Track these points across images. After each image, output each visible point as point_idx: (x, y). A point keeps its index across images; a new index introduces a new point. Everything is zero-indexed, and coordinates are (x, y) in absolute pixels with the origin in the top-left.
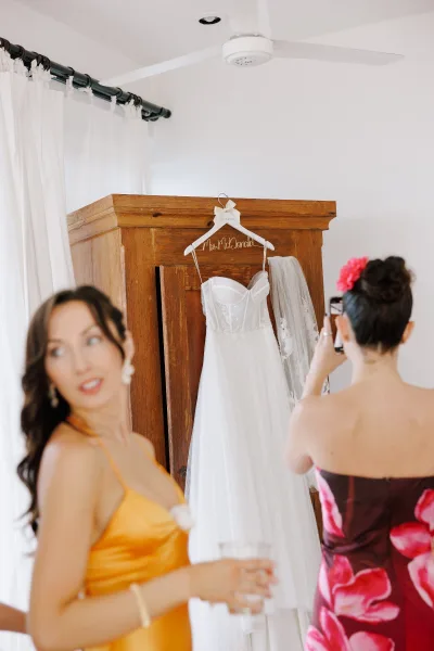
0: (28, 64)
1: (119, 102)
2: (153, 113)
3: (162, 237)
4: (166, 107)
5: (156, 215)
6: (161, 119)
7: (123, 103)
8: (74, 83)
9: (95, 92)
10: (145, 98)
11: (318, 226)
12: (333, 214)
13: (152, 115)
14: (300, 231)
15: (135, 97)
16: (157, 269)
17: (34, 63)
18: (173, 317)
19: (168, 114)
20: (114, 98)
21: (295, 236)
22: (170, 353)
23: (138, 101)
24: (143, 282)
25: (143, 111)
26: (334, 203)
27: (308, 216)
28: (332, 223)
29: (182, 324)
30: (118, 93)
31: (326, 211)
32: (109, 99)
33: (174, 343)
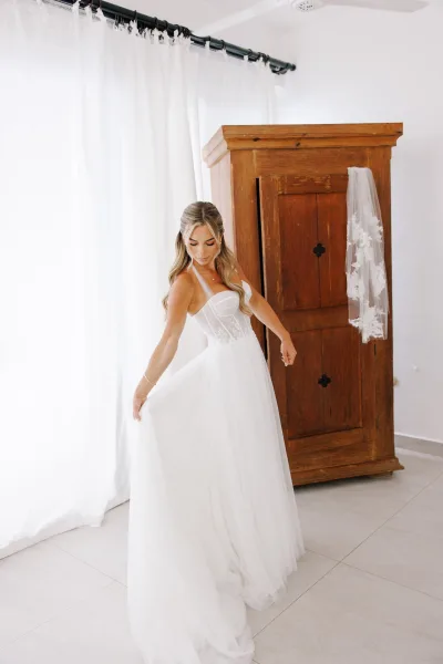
0: (171, 34)
1: (250, 60)
2: (281, 67)
3: (261, 157)
4: (292, 63)
5: (256, 140)
6: (289, 71)
7: (255, 60)
8: (211, 47)
9: (228, 52)
10: (272, 56)
11: (387, 143)
12: (400, 133)
13: (281, 69)
14: (373, 148)
15: (264, 56)
16: (257, 180)
17: (176, 32)
18: (269, 214)
19: (293, 68)
20: (246, 57)
21: (368, 152)
22: (266, 240)
23: (266, 59)
24: (247, 189)
25: (271, 66)
26: (401, 124)
27: (377, 136)
28: (400, 141)
29: (276, 219)
30: (250, 53)
31: (394, 131)
32: (242, 57)
33: (269, 233)
